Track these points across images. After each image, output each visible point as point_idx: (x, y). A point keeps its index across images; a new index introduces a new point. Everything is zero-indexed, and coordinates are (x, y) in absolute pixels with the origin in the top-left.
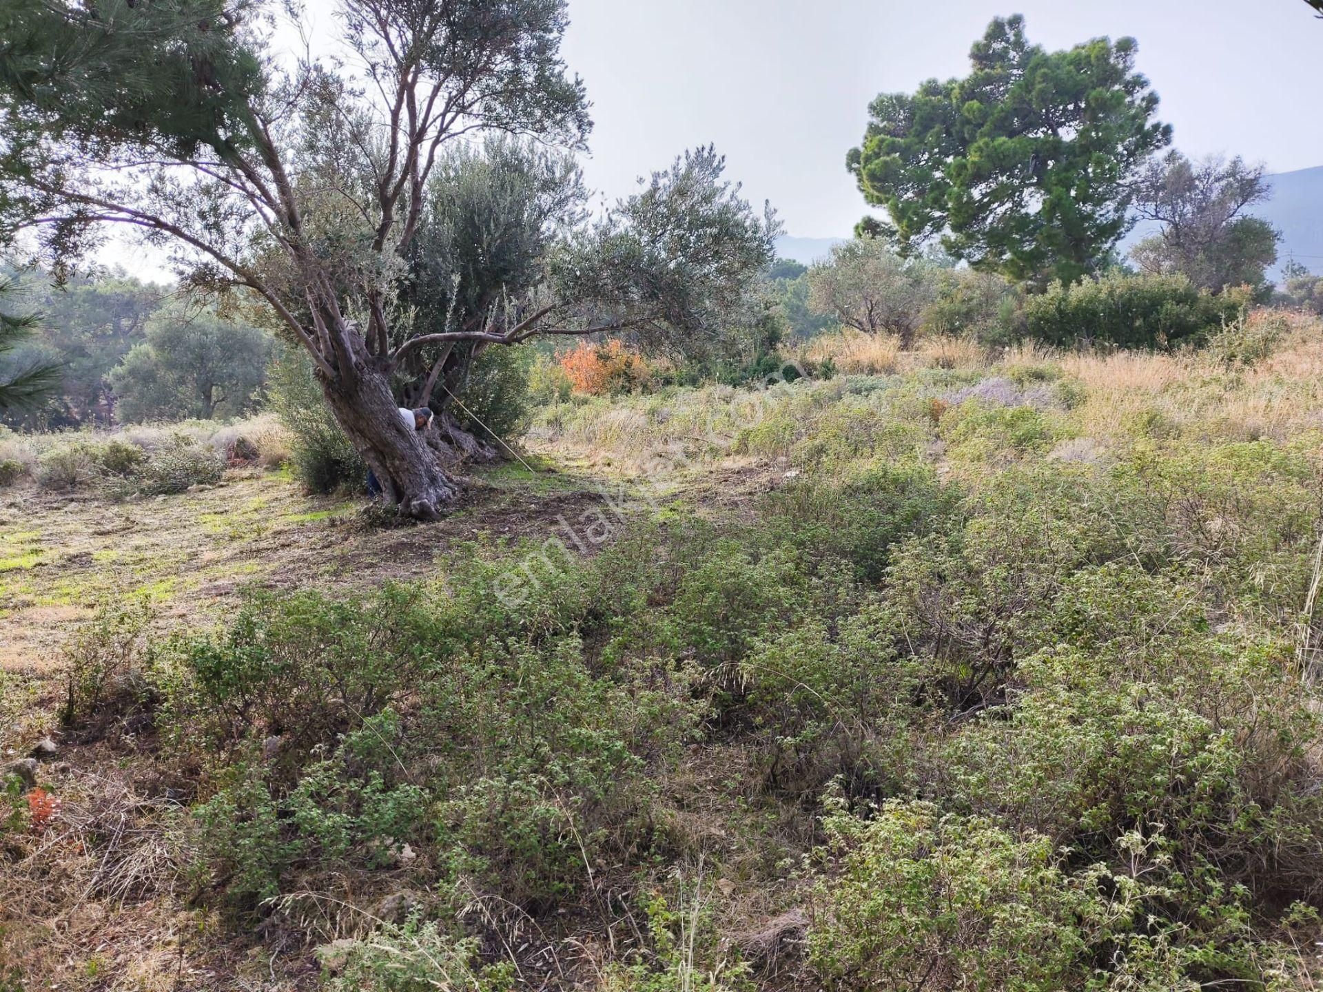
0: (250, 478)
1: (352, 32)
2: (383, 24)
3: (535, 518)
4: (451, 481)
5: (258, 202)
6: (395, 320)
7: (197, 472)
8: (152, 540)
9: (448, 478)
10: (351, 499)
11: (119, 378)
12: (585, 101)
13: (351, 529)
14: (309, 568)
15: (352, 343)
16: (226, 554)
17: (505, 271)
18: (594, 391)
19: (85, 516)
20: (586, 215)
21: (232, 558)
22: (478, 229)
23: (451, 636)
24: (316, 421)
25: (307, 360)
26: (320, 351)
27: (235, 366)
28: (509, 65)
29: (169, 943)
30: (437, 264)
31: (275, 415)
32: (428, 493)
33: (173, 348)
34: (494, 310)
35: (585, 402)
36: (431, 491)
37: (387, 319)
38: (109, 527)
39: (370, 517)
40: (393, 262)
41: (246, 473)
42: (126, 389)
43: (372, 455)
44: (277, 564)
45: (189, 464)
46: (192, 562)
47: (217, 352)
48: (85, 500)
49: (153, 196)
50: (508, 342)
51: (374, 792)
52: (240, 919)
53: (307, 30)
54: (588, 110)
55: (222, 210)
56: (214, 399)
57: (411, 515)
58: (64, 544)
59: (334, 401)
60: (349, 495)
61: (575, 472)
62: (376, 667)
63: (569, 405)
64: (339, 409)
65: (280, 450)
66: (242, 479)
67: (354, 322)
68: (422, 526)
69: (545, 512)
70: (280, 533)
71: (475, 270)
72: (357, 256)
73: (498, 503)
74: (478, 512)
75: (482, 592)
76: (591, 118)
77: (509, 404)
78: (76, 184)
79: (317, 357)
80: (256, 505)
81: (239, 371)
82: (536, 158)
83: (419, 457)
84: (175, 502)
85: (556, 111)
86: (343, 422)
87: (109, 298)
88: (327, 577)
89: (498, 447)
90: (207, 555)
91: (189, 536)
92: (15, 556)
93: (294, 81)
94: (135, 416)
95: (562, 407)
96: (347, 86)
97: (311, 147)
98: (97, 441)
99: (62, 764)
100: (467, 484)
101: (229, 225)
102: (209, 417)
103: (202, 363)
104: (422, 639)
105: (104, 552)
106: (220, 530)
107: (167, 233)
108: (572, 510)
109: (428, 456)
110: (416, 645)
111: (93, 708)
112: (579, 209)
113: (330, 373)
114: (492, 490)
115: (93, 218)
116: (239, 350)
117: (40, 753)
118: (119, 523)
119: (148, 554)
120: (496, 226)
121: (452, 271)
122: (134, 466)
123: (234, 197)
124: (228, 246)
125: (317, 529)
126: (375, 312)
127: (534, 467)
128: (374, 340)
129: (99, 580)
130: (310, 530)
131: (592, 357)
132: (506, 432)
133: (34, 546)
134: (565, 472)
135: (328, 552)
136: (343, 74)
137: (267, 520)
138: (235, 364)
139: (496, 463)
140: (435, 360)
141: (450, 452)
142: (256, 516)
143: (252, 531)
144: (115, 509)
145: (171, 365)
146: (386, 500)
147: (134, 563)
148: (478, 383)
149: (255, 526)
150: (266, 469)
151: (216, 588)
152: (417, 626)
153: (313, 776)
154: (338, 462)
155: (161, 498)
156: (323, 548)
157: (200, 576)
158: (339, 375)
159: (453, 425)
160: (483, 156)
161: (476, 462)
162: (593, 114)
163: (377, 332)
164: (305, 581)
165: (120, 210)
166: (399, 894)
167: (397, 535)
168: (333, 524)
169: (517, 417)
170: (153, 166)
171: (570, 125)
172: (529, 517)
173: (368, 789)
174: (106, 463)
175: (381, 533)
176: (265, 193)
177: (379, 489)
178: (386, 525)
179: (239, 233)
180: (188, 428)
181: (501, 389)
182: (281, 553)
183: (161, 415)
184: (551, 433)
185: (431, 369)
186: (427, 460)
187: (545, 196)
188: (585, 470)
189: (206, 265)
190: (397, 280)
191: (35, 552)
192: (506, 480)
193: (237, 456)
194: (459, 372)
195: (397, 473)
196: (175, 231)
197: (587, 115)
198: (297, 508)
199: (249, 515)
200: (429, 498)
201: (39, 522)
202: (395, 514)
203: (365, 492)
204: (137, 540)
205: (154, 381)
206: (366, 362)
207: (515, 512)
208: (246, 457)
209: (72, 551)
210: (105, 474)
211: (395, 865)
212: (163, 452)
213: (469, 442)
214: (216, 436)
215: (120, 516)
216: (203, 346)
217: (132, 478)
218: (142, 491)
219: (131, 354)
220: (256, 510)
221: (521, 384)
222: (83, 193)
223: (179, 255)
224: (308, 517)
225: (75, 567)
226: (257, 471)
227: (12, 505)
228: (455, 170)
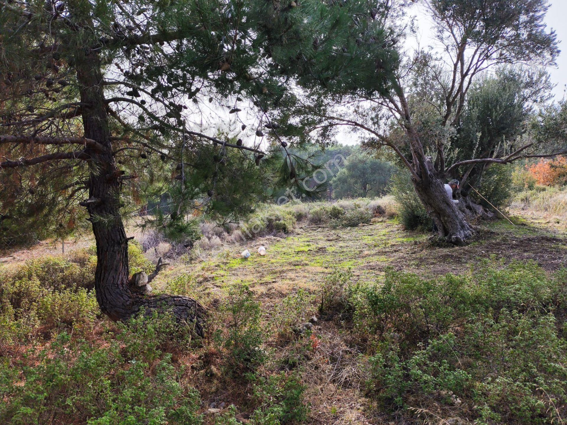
0: (381, 222)
1: (439, 34)
2: (450, 27)
3: (515, 248)
4: (471, 227)
5: (394, 111)
6: (448, 156)
7: (362, 219)
8: (346, 244)
9: (470, 226)
10: (423, 233)
11: (334, 182)
12: (556, 41)
13: (423, 246)
14: (406, 262)
15: (429, 166)
16: (373, 252)
17: (503, 128)
18: (548, 183)
19: (324, 234)
20: (550, 97)
21: (375, 254)
22: (490, 110)
23: (479, 303)
24: (410, 199)
25: (408, 174)
26: (414, 170)
27: (377, 176)
28: (513, 32)
29: (359, 409)
30: (469, 128)
31: (393, 197)
32: (460, 233)
33: (354, 170)
34: (497, 148)
35: (544, 190)
36: (462, 232)
37: (445, 155)
38: (331, 238)
39: (432, 242)
40: (450, 129)
41: (380, 220)
42: (337, 186)
43: (434, 214)
44: (393, 259)
45: (359, 215)
46: (360, 255)
47: (369, 171)
48: (324, 228)
49: (355, 113)
50: (505, 163)
51: (445, 369)
52: (385, 407)
53: (419, 37)
54: (557, 45)
55: (379, 116)
56: (367, 189)
57: (451, 242)
58: (317, 243)
59: (419, 191)
60: (422, 231)
61: (538, 226)
62: (444, 313)
63: (534, 191)
64: (421, 194)
65: (394, 210)
66: (379, 222)
67: (430, 157)
68: (457, 248)
69: (521, 246)
70: (394, 245)
71: (488, 129)
72: (435, 129)
73: (495, 239)
74: (485, 243)
75: (494, 285)
76: (559, 49)
77: (502, 192)
78: (330, 113)
79: (413, 173)
80: (384, 233)
81: (377, 178)
82: (523, 73)
83: (457, 216)
84: (354, 230)
85: (538, 48)
86: (423, 200)
87: (332, 152)
88: (414, 266)
89: (495, 212)
90: (366, 252)
91: (359, 244)
92: (302, 246)
93: (412, 60)
94: (339, 196)
95: (530, 192)
96: (434, 57)
97: (415, 84)
98: (328, 206)
99: (319, 327)
100: (479, 229)
101: (382, 122)
102: (365, 197)
103: (364, 175)
104: (464, 303)
105: (330, 248)
106: (370, 242)
107: (359, 127)
108: (536, 245)
109: (461, 216)
110: (463, 305)
111: (329, 307)
112: (547, 94)
113: (418, 179)
114: (492, 233)
115: (334, 125)
116: (378, 170)
117: (312, 321)
118: (335, 237)
119: (345, 250)
120: (500, 108)
121: (477, 131)
122: (340, 216)
123: (385, 110)
124: (381, 130)
125: (409, 245)
126: (440, 153)
127: (514, 222)
128: (438, 164)
129: (329, 258)
130: (406, 245)
131: (547, 167)
132: (499, 205)
133: (308, 243)
134: (532, 225)
135: (414, 255)
136: (433, 52)
137: (388, 239)
138: (376, 175)
139: (494, 219)
140: (465, 172)
141: (470, 214)
142: (384, 238)
143: (383, 244)
144: (333, 231)
145: (353, 176)
146: (440, 235)
147: (340, 253)
148: (486, 182)
149: (384, 242)
150: (388, 218)
151: (370, 266)
152: (462, 296)
153: (418, 356)
154: (418, 217)
155: (349, 228)
156: (412, 253)
157: (364, 260)
158: (422, 180)
159: (472, 201)
160: (495, 77)
161: (483, 219)
162: (559, 47)
163: (440, 161)
164: (405, 267)
165: (344, 120)
166: (455, 419)
167: (445, 251)
168: (416, 243)
169: (505, 198)
170: (356, 102)
171: (545, 54)
172: (512, 248)
173: (442, 368)
174: (331, 214)
175: (438, 249)
176: (396, 106)
177: (436, 229)
178: (440, 246)
179: (385, 124)
180: (358, 201)
181: (497, 184)
182: (394, 254)
183: (348, 195)
184: (523, 205)
185: (463, 176)
186: (460, 217)
187: (526, 90)
188: (543, 225)
189: (373, 138)
190: (451, 137)
191: (308, 245)
192: (499, 228)
193: (377, 213)
194: (477, 177)
195: (446, 223)
196: (362, 126)
197: (556, 48)
198: (401, 235)
199: (381, 237)
200: (461, 235)
201: (309, 234)
202: (444, 241)
203: (430, 230)
204: (341, 244)
205: (346, 183)
206: (434, 174)
207: (504, 244)
208: (380, 213)
209: (319, 246)
210: (331, 218)
211: (452, 404)
212: (350, 211)
213: (480, 210)
214: (369, 205)
215: (335, 234)
216: (364, 169)
217: (339, 220)
218: (343, 225)
219: (339, 173)
220: (384, 235)
221: (508, 182)
222: (332, 116)
223: (363, 136)
224: (405, 240)
225: (321, 253)
226: (385, 219)
227: (301, 228)
228: (480, 85)
